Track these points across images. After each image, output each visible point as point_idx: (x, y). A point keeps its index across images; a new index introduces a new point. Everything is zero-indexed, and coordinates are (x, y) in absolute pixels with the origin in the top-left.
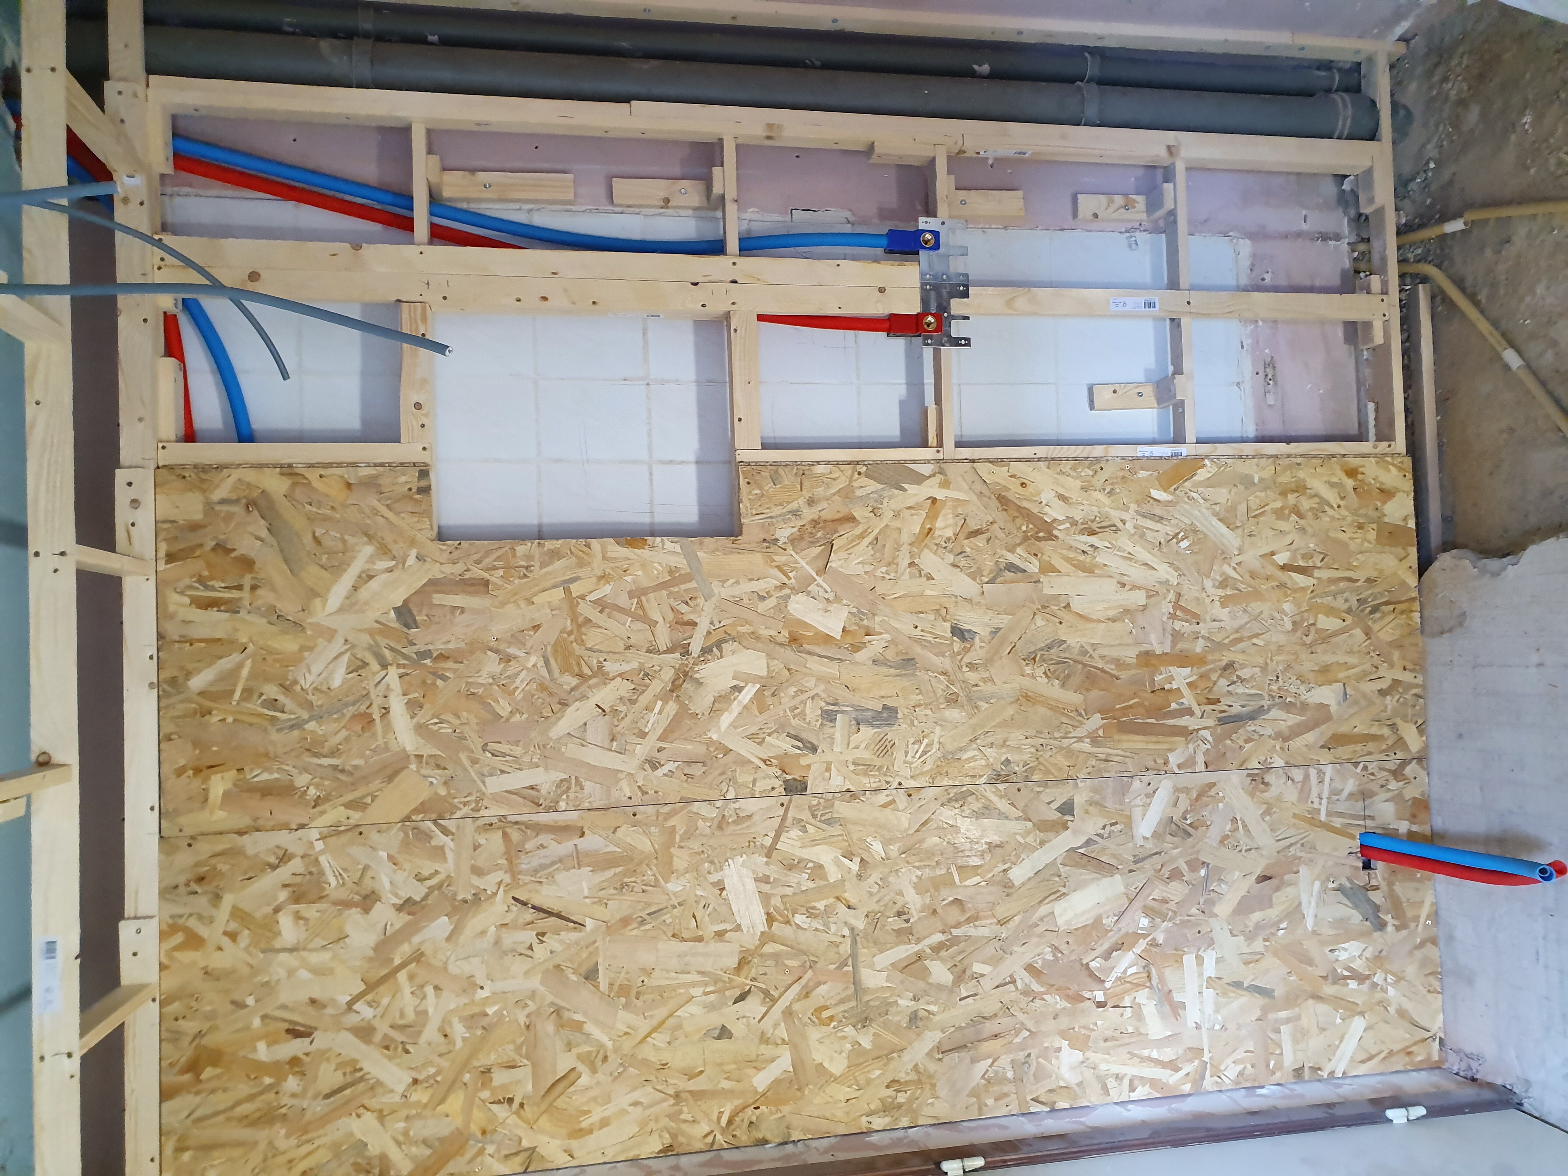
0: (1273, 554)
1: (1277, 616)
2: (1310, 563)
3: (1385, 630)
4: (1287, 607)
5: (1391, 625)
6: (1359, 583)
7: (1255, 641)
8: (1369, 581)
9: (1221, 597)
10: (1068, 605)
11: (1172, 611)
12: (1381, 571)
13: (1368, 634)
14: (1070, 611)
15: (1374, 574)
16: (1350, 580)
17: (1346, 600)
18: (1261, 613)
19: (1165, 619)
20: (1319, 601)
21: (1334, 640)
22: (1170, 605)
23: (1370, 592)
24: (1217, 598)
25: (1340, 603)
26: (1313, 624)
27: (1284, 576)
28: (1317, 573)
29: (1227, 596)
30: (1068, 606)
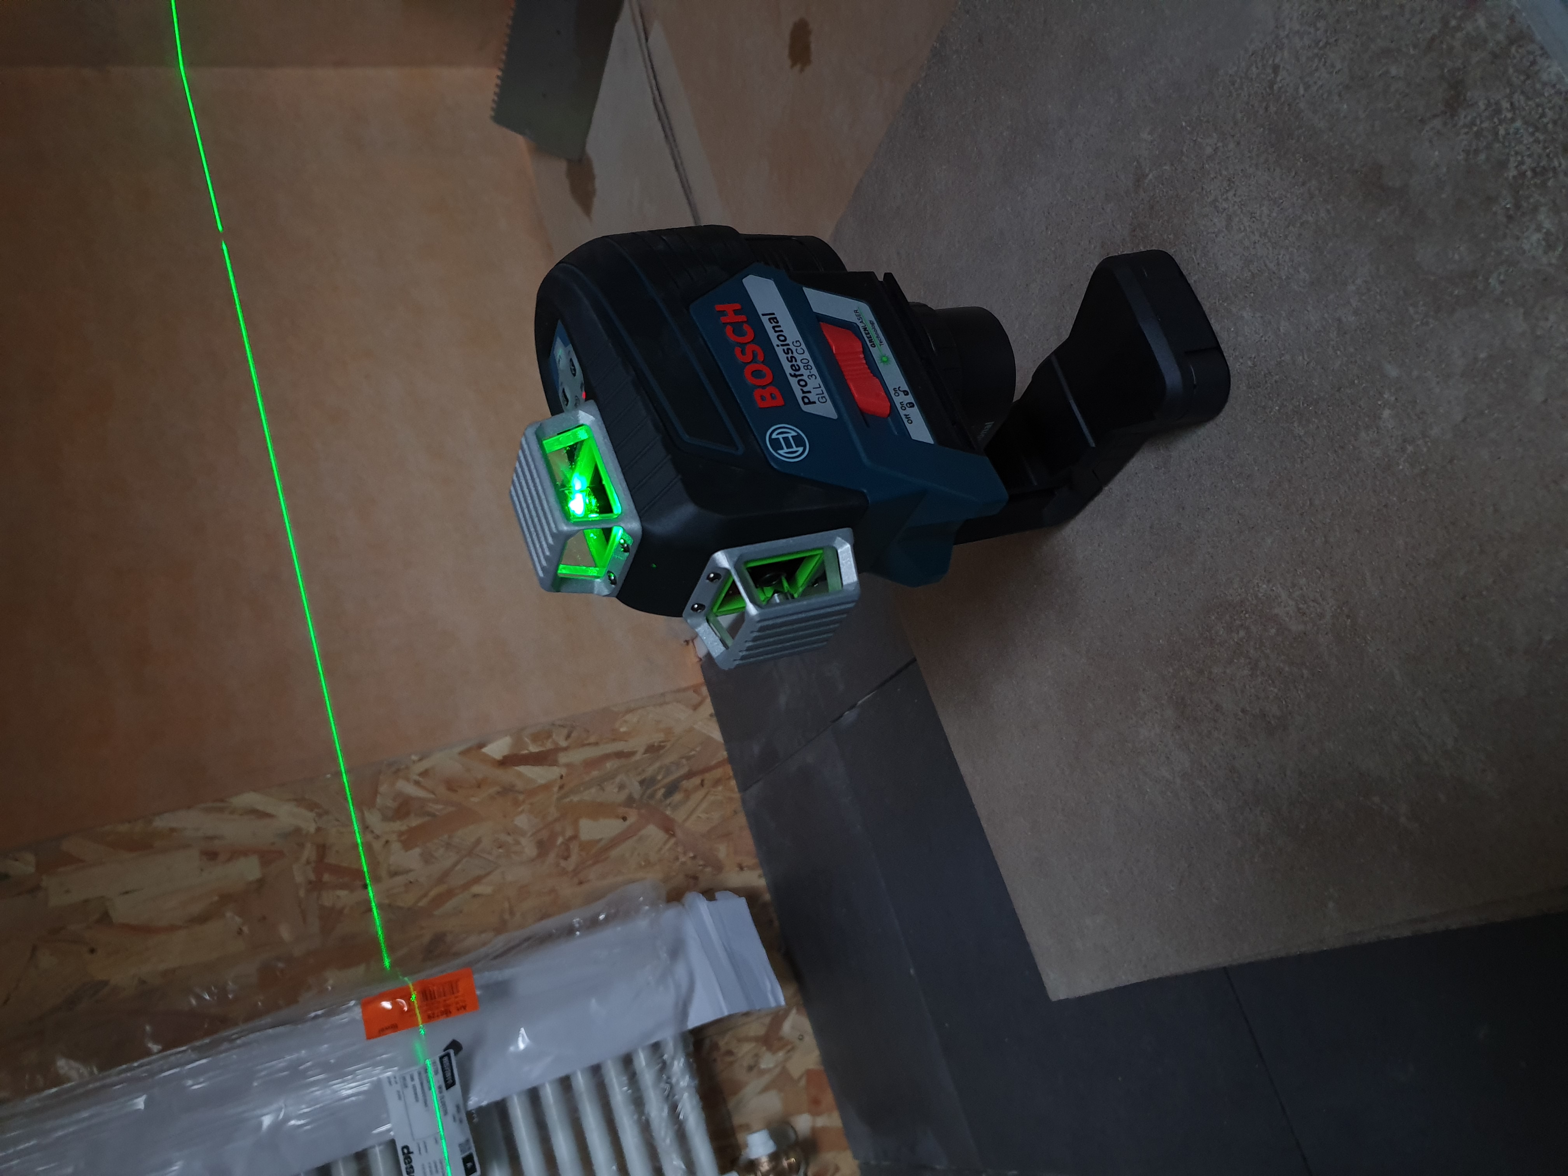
0: (481, 745)
1: (510, 839)
2: (549, 745)
3: (694, 817)
4: (522, 821)
5: (704, 805)
6: (637, 757)
7: (476, 889)
8: (649, 749)
9: (401, 834)
10: (105, 915)
11: (312, 877)
12: (668, 731)
13: (668, 828)
14: (111, 923)
15: (657, 738)
16: (619, 755)
17: (622, 787)
18: (478, 841)
19: (302, 893)
20: (575, 798)
21: (614, 853)
22: (309, 868)
23: (657, 765)
24: (393, 837)
25: (612, 794)
26: (575, 837)
27: (507, 776)
28: (563, 758)
29: (411, 831)
30: (105, 919)
